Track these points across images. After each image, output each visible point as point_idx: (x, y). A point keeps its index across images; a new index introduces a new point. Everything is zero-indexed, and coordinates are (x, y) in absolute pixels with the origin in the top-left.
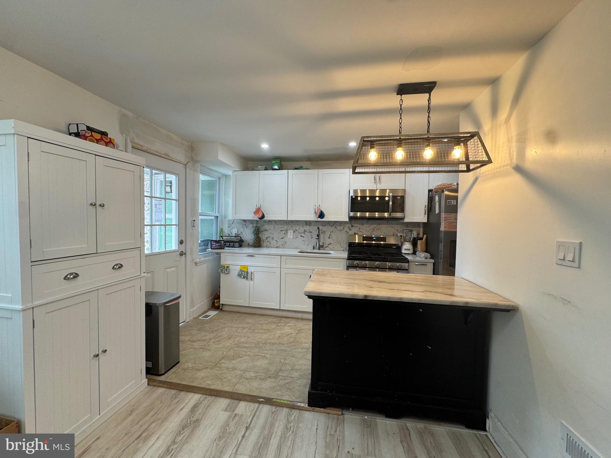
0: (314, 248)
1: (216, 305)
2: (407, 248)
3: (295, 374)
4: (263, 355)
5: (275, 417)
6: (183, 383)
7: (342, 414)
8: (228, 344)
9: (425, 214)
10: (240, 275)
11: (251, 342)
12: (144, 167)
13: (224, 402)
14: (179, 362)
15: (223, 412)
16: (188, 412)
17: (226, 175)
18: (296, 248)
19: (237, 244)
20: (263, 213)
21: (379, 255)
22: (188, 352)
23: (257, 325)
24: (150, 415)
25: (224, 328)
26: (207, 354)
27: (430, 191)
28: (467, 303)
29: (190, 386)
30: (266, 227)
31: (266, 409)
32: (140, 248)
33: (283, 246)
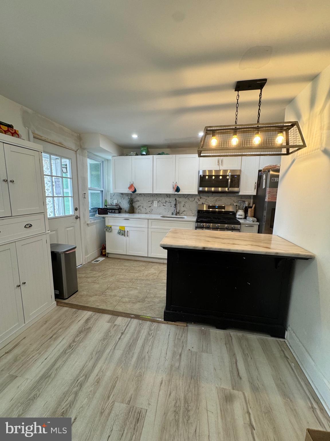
0: (172, 214)
1: (104, 253)
2: (240, 214)
3: (157, 300)
4: (135, 287)
5: (141, 327)
6: (80, 304)
7: (187, 326)
8: (112, 280)
9: (255, 189)
10: (119, 233)
11: (127, 279)
12: (42, 153)
13: (107, 317)
14: (77, 291)
15: (107, 323)
16: (84, 323)
17: (107, 160)
18: (160, 214)
19: (117, 211)
20: (135, 188)
21: (219, 219)
22: (84, 284)
23: (132, 267)
24: (58, 324)
25: (109, 269)
26: (97, 286)
27: (260, 171)
28: (277, 253)
29: (85, 306)
30: (138, 198)
31: (135, 322)
32: (44, 213)
33: (151, 212)
